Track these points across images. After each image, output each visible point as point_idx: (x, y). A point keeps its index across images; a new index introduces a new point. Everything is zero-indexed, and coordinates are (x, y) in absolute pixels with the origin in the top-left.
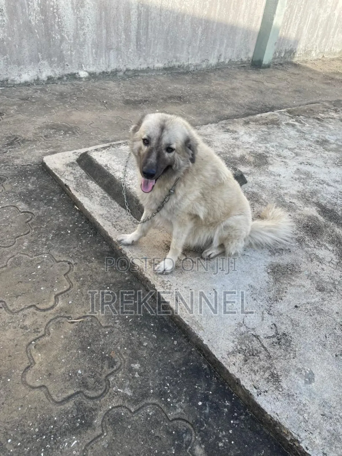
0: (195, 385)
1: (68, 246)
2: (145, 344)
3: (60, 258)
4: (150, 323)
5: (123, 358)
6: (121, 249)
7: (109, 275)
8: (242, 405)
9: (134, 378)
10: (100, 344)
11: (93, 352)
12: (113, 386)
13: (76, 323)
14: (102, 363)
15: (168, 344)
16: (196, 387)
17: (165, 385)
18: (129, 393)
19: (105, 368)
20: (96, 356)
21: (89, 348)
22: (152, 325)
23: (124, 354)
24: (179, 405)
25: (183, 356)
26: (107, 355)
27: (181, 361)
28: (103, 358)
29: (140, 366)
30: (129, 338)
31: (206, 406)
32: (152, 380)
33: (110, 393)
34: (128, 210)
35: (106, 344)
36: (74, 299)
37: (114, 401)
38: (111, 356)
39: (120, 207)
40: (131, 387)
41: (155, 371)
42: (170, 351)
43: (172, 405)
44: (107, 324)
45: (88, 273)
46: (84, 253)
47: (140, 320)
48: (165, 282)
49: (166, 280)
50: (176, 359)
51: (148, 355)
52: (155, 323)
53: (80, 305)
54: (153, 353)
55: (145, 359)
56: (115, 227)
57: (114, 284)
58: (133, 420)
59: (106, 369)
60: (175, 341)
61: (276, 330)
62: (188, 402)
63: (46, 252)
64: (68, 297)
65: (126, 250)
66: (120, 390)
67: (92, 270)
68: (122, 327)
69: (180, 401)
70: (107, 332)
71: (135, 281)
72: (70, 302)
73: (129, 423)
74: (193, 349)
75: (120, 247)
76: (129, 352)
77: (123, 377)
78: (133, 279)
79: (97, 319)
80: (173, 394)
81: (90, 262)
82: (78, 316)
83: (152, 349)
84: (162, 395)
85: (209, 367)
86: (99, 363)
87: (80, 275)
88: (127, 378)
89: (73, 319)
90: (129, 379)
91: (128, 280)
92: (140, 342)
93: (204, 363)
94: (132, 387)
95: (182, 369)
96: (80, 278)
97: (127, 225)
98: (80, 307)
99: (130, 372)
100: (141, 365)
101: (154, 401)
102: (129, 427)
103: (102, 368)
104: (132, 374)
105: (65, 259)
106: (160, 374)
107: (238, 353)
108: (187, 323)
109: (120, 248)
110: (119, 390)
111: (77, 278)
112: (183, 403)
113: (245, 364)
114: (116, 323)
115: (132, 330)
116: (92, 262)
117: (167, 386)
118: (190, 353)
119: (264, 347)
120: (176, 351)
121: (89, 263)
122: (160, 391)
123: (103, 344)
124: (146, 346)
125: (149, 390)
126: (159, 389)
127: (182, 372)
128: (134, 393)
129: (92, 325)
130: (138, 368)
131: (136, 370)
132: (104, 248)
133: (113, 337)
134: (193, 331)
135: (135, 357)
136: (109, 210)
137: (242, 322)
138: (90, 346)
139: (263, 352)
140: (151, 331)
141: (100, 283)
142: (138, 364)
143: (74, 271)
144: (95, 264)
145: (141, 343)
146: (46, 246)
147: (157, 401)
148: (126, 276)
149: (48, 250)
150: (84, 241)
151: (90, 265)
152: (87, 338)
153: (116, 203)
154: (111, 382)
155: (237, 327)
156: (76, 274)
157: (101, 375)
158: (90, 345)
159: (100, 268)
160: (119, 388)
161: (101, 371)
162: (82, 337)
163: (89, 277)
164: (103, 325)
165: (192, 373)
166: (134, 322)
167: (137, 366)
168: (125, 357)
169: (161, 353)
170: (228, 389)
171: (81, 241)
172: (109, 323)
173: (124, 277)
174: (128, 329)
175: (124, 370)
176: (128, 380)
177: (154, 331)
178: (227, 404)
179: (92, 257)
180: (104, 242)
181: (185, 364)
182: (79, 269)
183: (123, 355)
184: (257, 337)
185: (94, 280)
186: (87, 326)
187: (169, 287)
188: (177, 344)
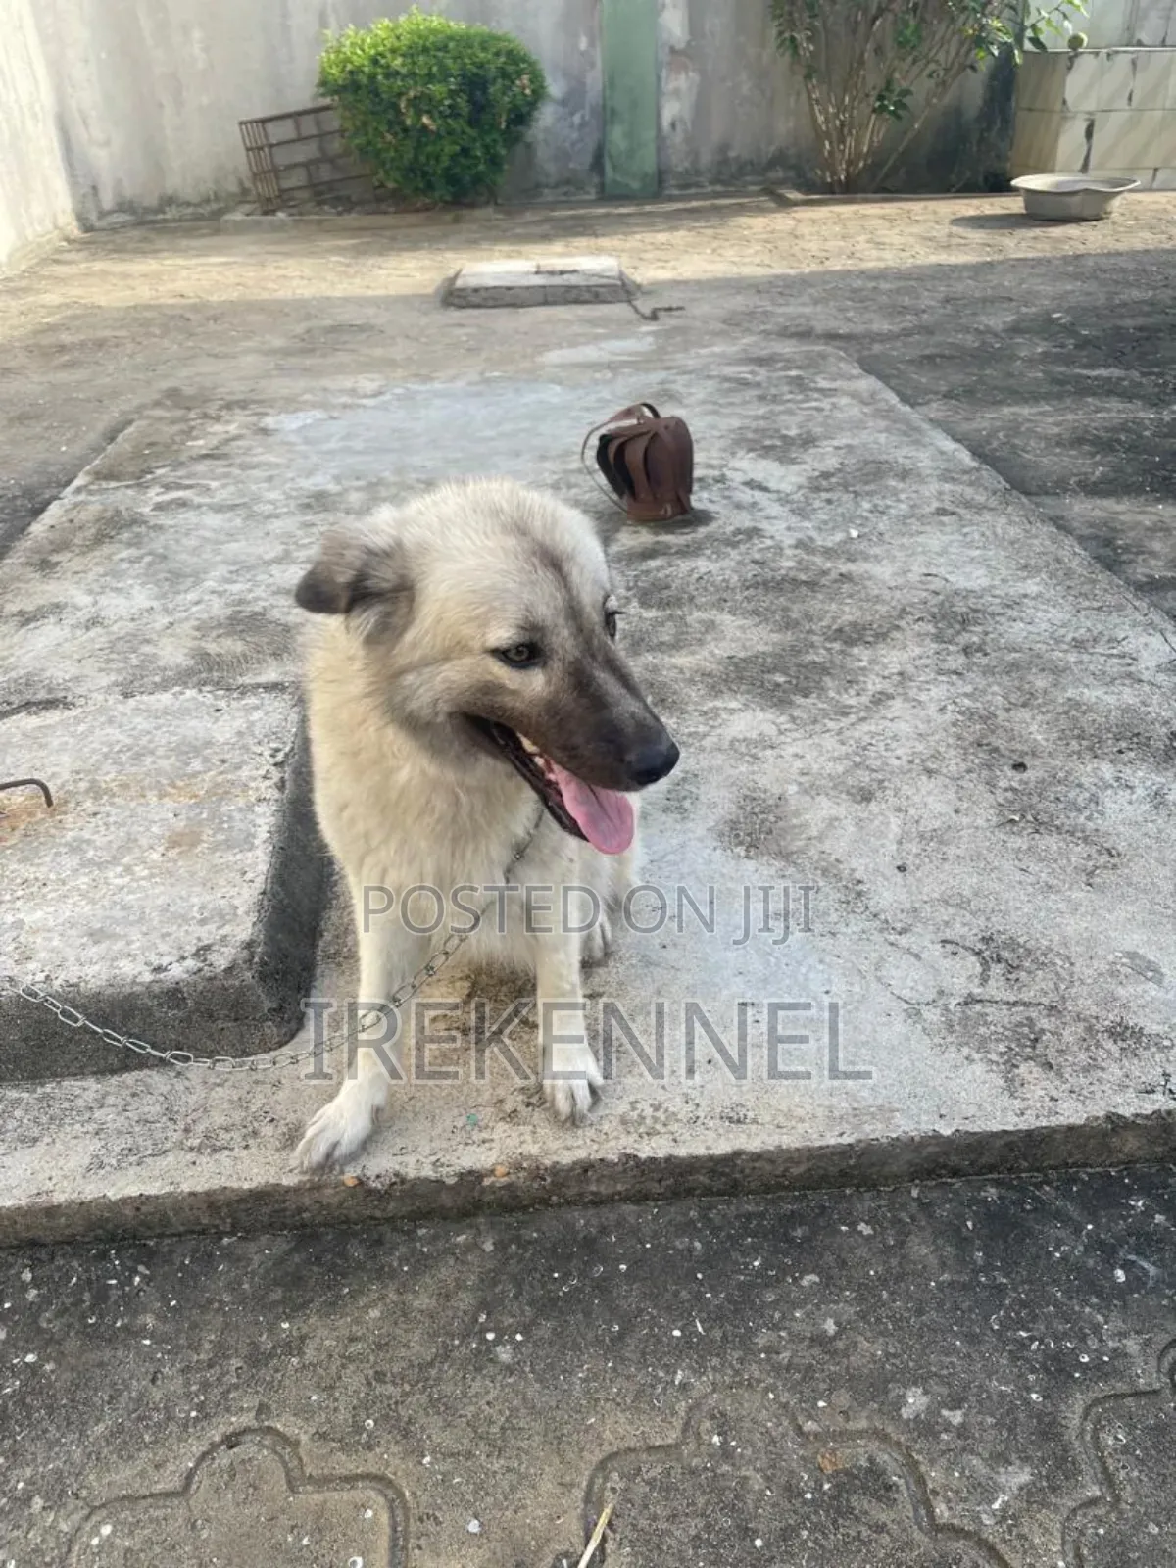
0: (1050, 1254)
1: (123, 1400)
2: (830, 1326)
3: (171, 1467)
4: (746, 1265)
5: (861, 1433)
6: (361, 1182)
7: (423, 1301)
8: (1154, 1170)
9: (962, 1431)
10: (762, 1492)
11: (787, 1533)
12: (976, 1519)
13: (610, 1546)
14: (857, 1519)
15: (862, 1252)
16: (1058, 1255)
17: (1023, 1345)
18: (1019, 1476)
19: (884, 1517)
20: (811, 1531)
21: (758, 1543)
22: (756, 1264)
23: (847, 1420)
24: (1112, 1337)
25: (927, 1233)
26: (827, 1486)
27: (948, 1249)
28: (837, 1506)
29: (920, 1391)
30: (777, 1369)
31: (1134, 1262)
32: (989, 1377)
33: (1004, 1541)
34: (176, 1057)
35: (774, 1467)
36: (468, 1505)
37: (1037, 1540)
38: (837, 1472)
39: (114, 1080)
40: (1000, 1459)
41: (955, 1350)
42: (894, 1262)
43: (1106, 1359)
44: (678, 1423)
45: (353, 1380)
46: (221, 1351)
47: (716, 1295)
48: (634, 1115)
49: (623, 1107)
50: (933, 1261)
51: (881, 1340)
52: (755, 1250)
53: (513, 1489)
54: (878, 1320)
55: (894, 1356)
56: (215, 1150)
57: (484, 1305)
58: (1132, 1505)
59: (893, 1516)
60: (860, 1228)
61: (966, 948)
62: (1108, 1308)
63: (77, 1517)
64: (438, 1523)
65: (381, 1166)
66: (999, 1501)
67: (351, 1360)
68: (714, 1369)
69: (1096, 1329)
70: (716, 1439)
71: (522, 1224)
72: (474, 1526)
73: (1139, 1524)
74: (915, 1193)
75: (349, 1176)
76: (843, 1398)
77: (948, 1470)
78: (509, 1226)
79: (630, 1450)
80: (1066, 1335)
81: (294, 1346)
82: (572, 1524)
83: (863, 1316)
84: (1060, 1371)
85: (997, 1183)
86: (853, 1533)
87: (343, 1416)
88: (953, 1457)
89: (580, 1549)
90: (964, 1450)
91: (501, 1246)
92: (812, 1339)
93: (980, 1188)
94: (999, 1455)
95: (980, 1262)
96: (359, 1428)
97: (243, 1103)
98: (524, 1494)
99: (936, 1435)
100: (915, 1384)
101: (1079, 1408)
102: (1154, 1529)
103: (880, 1528)
104: (946, 1430)
105: (198, 1449)
106: (972, 1339)
107: (1017, 1071)
108: (846, 1140)
109: (351, 1183)
110: (996, 1506)
111: (351, 1439)
112: (1107, 1323)
113: (1060, 1075)
114: (684, 1387)
115: (746, 1343)
116: (303, 1338)
117: (1032, 1339)
118: (926, 1207)
119: (1015, 1004)
120: (901, 1244)
121: (301, 1354)
122: (1047, 1371)
123: (768, 1479)
124: (842, 1329)
125: (1027, 1402)
126: (1033, 1371)
127: (988, 1268)
128: (1026, 1460)
129: (650, 1483)
130: (925, 1400)
131: (933, 1411)
132: (256, 1259)
133: (747, 1424)
134: (884, 1140)
135: (877, 1389)
136: (92, 1127)
137: (906, 1006)
138: (755, 1533)
139: (1034, 1015)
140: (779, 1280)
141: (446, 1355)
142: (910, 1393)
143: (304, 1438)
144: (322, 1332)
145: (820, 1340)
146: (38, 1503)
147: (1078, 1396)
148: (474, 1246)
149: (71, 1503)
150: (150, 1321)
151: (310, 1354)
152: (708, 1527)
153: (71, 1085)
154: (956, 1522)
155: (919, 1027)
156: (323, 1436)
157: (909, 1545)
158: (748, 1533)
159: (357, 1322)
160: (991, 1502)
161: (894, 1540)
162: (695, 1548)
163: (379, 1389)
164: (672, 1437)
165: (1006, 1241)
166: (715, 1318)
167: (915, 1401)
168: (863, 1424)
169: (892, 1293)
170: (1089, 1174)
171: (134, 1332)
172: (674, 1413)
173: (478, 1252)
174: (737, 1355)
175: (920, 1452)
176: (966, 1457)
177: (784, 1271)
178: (1140, 1204)
179: (272, 1328)
180: (226, 1240)
181: (963, 1242)
182: (304, 1411)
183: (851, 1426)
184: (970, 1000)
185: (414, 1374)
186: (646, 1507)
187: (661, 1115)
188: (874, 1229)
